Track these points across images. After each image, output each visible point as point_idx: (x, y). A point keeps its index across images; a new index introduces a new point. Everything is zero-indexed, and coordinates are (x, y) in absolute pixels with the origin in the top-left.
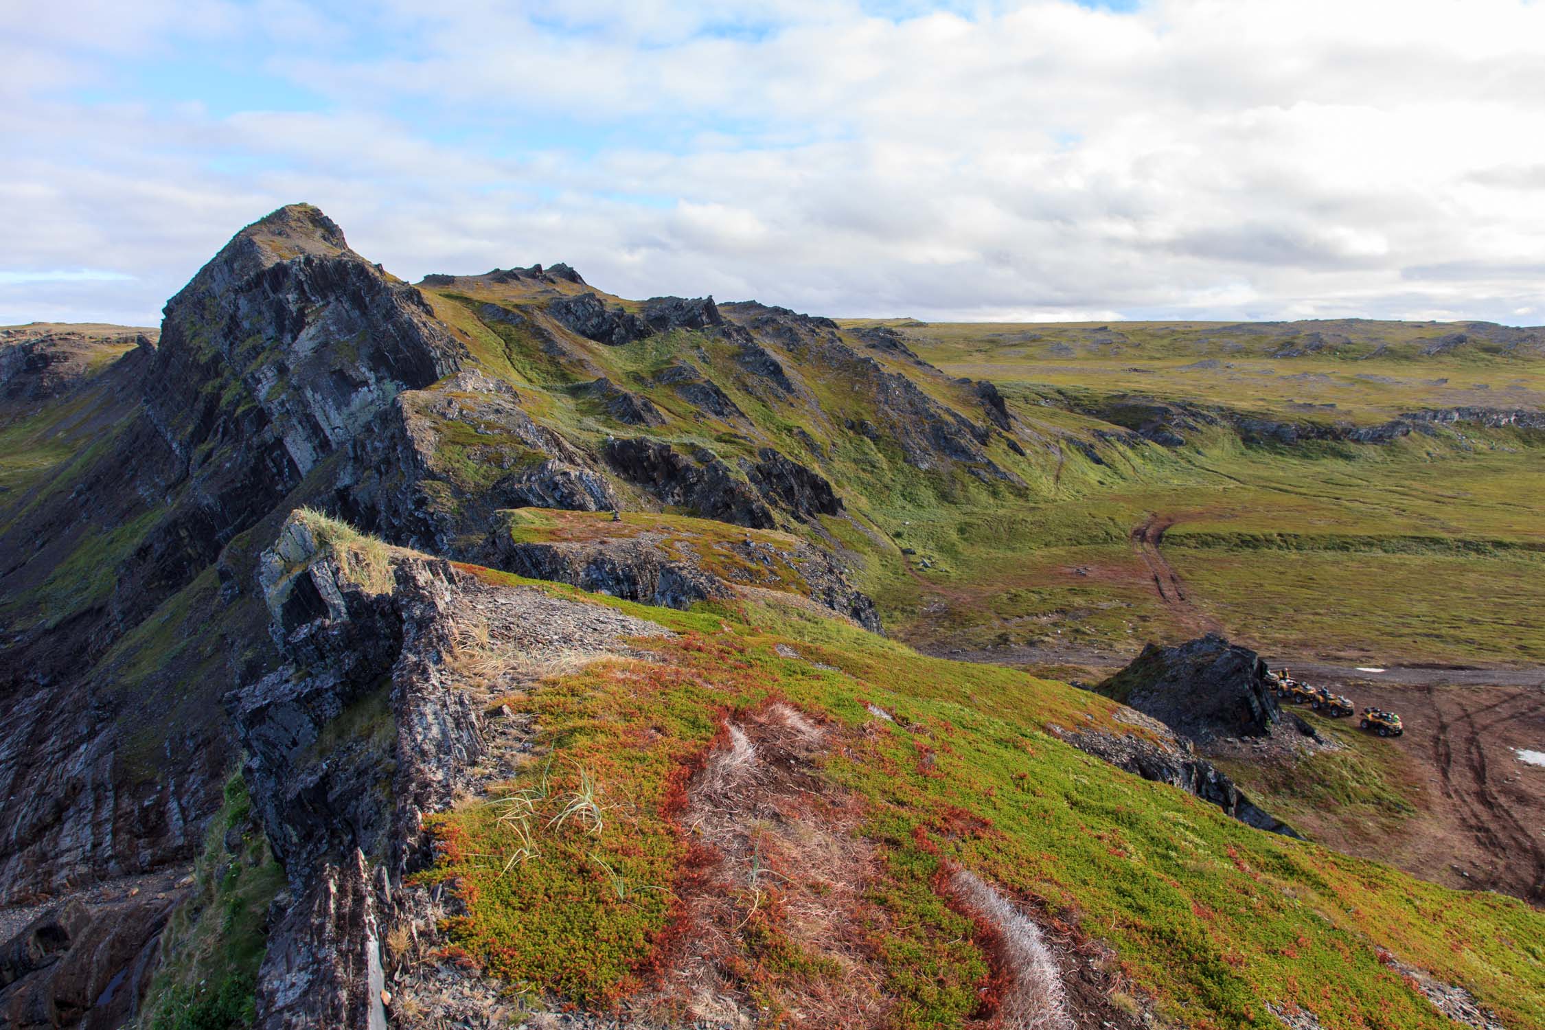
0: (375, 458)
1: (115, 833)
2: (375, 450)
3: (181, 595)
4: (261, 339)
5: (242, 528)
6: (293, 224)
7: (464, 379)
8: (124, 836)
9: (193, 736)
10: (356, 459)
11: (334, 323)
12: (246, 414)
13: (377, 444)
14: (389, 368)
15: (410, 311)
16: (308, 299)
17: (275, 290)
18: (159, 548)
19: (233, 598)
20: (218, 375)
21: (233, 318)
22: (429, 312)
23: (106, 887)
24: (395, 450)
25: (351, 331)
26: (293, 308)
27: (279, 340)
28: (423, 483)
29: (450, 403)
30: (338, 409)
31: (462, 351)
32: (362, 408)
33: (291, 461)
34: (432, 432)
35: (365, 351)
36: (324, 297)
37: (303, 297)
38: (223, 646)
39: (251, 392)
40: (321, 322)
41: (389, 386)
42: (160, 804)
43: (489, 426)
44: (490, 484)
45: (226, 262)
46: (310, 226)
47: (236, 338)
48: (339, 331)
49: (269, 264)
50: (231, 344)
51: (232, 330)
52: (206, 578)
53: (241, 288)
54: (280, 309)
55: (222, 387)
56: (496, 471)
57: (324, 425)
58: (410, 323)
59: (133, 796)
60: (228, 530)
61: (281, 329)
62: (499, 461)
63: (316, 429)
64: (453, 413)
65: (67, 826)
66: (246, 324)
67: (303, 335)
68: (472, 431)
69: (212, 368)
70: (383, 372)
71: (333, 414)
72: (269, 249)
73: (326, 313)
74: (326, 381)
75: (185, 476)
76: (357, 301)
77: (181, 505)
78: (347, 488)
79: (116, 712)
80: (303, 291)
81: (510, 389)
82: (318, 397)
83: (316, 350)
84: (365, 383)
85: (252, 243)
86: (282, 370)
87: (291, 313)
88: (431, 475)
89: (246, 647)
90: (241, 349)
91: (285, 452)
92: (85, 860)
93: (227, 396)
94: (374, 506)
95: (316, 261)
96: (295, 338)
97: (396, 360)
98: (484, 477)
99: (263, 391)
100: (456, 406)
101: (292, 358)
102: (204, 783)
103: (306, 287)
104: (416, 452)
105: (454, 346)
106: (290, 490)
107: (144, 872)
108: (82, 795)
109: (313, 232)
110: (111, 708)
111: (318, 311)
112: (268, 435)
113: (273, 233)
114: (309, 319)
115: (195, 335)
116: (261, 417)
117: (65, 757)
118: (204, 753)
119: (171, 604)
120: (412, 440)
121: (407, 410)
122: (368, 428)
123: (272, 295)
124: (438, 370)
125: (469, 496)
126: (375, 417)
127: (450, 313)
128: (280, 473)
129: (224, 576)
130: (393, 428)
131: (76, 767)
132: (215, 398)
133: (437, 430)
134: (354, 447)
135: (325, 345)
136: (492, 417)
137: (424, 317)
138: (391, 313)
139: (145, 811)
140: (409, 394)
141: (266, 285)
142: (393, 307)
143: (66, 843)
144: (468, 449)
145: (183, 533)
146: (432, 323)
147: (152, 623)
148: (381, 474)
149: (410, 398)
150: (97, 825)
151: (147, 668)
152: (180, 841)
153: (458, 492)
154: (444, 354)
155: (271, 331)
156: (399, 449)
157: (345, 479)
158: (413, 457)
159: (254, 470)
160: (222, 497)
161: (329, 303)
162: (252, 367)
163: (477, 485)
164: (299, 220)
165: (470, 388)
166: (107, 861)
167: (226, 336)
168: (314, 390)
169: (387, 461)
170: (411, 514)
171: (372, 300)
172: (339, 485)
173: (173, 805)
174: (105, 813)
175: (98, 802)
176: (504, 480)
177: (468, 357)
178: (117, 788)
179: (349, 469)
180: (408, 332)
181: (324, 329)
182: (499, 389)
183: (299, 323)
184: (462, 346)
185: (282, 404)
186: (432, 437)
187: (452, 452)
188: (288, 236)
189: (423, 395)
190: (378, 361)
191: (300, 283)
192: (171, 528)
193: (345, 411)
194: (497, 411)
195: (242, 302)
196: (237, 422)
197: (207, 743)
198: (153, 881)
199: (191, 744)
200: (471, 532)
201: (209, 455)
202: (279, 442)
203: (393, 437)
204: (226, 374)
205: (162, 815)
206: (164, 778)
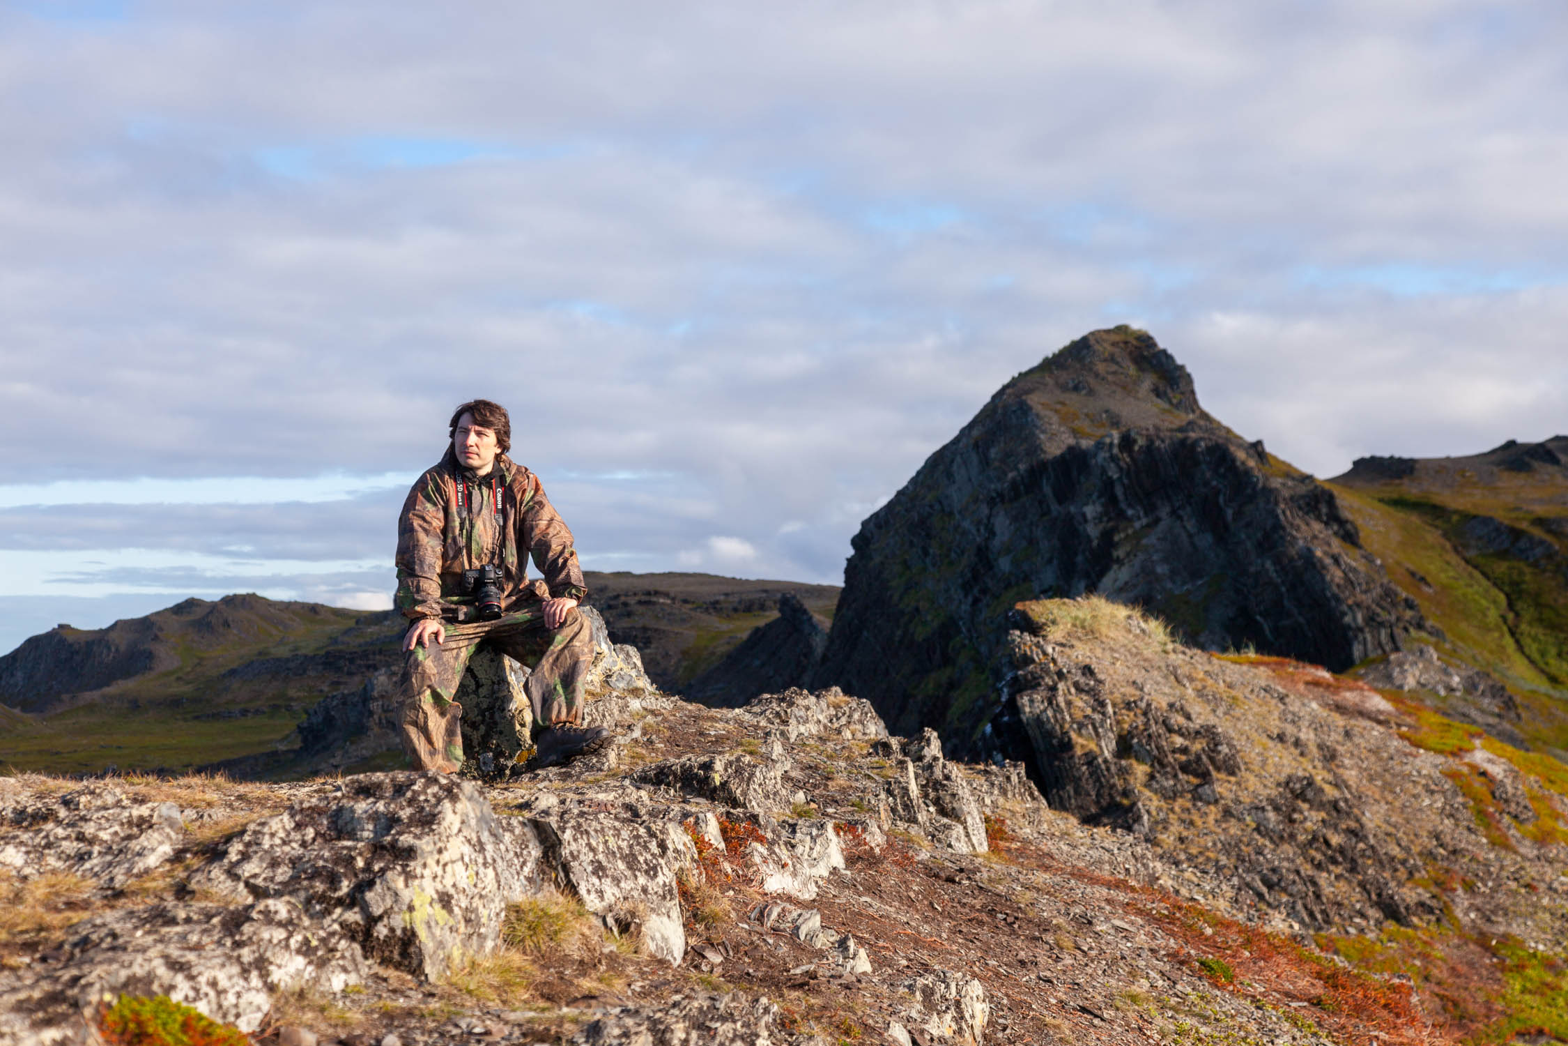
6: (1101, 368)
11: (1165, 560)
15: (1309, 534)
16: (1121, 515)
17: (1061, 498)
20: (947, 661)
21: (982, 553)
22: (1350, 537)
25: (1195, 575)
26: (1093, 531)
31: (1409, 614)
36: (1150, 509)
37: (1113, 510)
40: (1141, 556)
46: (1132, 370)
47: (984, 591)
48: (1173, 573)
49: (1053, 449)
50: (976, 601)
53: (1001, 495)
54: (1070, 532)
58: (1309, 559)
66: (1004, 564)
67: (1107, 583)
72: (1056, 420)
73: (1151, 540)
76: (1210, 515)
80: (1113, 500)
85: (1024, 409)
87: (1090, 540)
90: (991, 611)
95: (1141, 442)
97: (1276, 632)
103: (1119, 491)
105: (1394, 604)
109: (1137, 382)
111: (1138, 536)
113: (1064, 389)
114: (1120, 553)
123: (1055, 508)
124: (1357, 650)
127: (1395, 536)
137: (1336, 545)
141: (1047, 490)
142: (1278, 526)
146: (1351, 558)
154: (1371, 619)
161: (1157, 521)
164: (1112, 359)
167: (966, 587)
171: (1238, 514)
177: (1420, 626)
183: (1102, 561)
184: (1409, 605)
188: (1091, 392)
190: (1241, 633)
191: (1109, 484)
195: (1002, 523)
204: (962, 660)
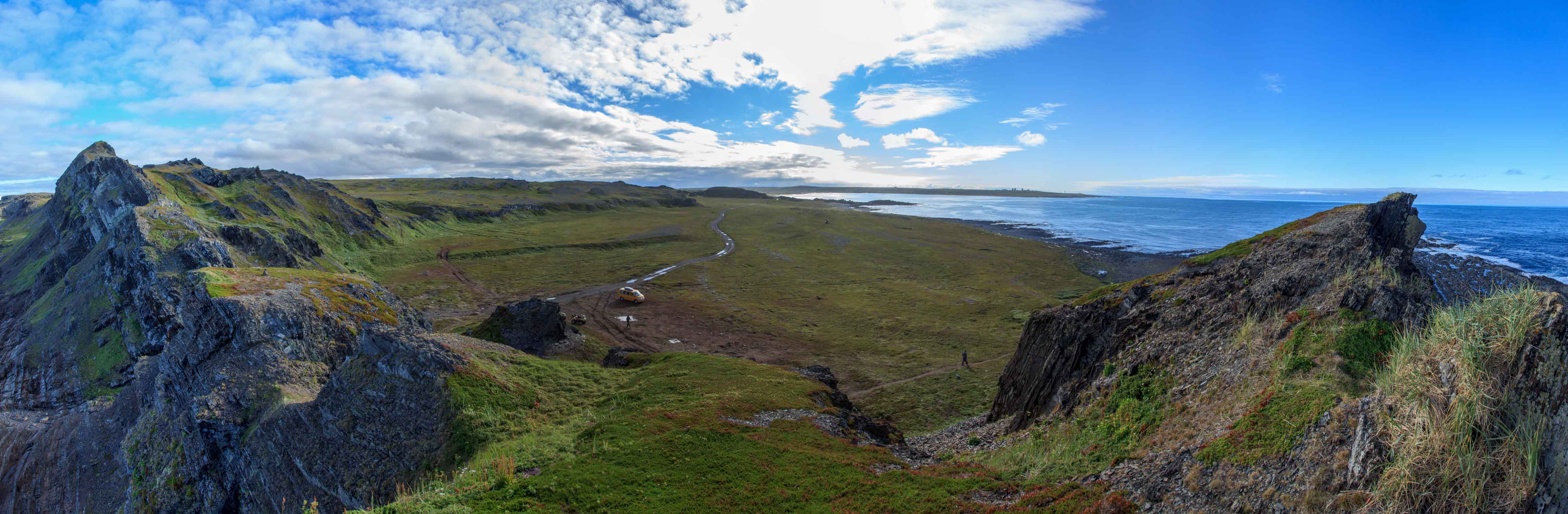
0: (123, 236)
1: (22, 388)
2: (124, 232)
3: (53, 289)
4: (84, 190)
5: (74, 264)
6: (97, 148)
7: (160, 202)
8: (25, 391)
9: (52, 351)
10: (116, 236)
11: (110, 182)
12: (78, 219)
13: (124, 230)
14: (130, 198)
15: (138, 176)
16: (101, 173)
17: (89, 171)
18: (48, 269)
19: (70, 292)
20: (70, 204)
21: (76, 184)
22: (146, 177)
23: (17, 413)
24: (132, 232)
25: (116, 185)
26: (95, 177)
27: (90, 190)
28: (143, 247)
29: (155, 211)
30: (110, 216)
31: (159, 191)
32: (120, 215)
33: (92, 237)
34: (147, 224)
35: (121, 192)
36: (106, 172)
37: (99, 173)
38: (65, 312)
39: (79, 210)
40: (105, 182)
41: (130, 206)
42: (38, 379)
43: (172, 221)
44: (173, 248)
45: (74, 164)
46: (102, 148)
47: (76, 191)
48: (112, 185)
49: (88, 162)
50: (75, 193)
51: (75, 188)
52: (61, 283)
53: (78, 173)
54: (91, 179)
55: (71, 209)
56: (175, 242)
57: (105, 223)
58: (139, 181)
59: (30, 373)
60: (70, 264)
61: (91, 186)
62: (177, 237)
63: (101, 224)
64: (156, 216)
65: (8, 380)
66: (80, 185)
67: (98, 187)
68: (165, 224)
69: (68, 203)
70: (128, 201)
71: (108, 218)
72: (89, 158)
73: (107, 178)
74: (106, 205)
75: (58, 243)
76: (118, 173)
77: (55, 253)
78: (112, 249)
79: (28, 334)
80: (99, 171)
81: (179, 205)
82: (103, 211)
83: (103, 193)
84: (121, 205)
85: (83, 156)
86: (90, 201)
87: (95, 179)
88: (147, 244)
89: (73, 315)
90: (78, 194)
91: (90, 234)
92: (12, 398)
93: (72, 212)
94: (122, 258)
95: (104, 159)
96: (95, 189)
97: (133, 196)
98: (170, 245)
99: (84, 210)
100: (158, 212)
101: (94, 196)
102: (54, 374)
103: (100, 169)
104: (141, 234)
105: (156, 190)
106: (92, 249)
107: (30, 410)
108: (14, 368)
109: (103, 150)
110: (26, 333)
111: (104, 178)
112: (85, 227)
113: (90, 152)
114: (101, 181)
115: (65, 191)
116: (83, 220)
117: (12, 349)
118: (55, 359)
119: (50, 292)
120: (139, 228)
121: (137, 215)
122: (121, 224)
123: (88, 174)
124: (149, 199)
125: (163, 253)
126: (124, 218)
127: (154, 177)
128: (89, 242)
129: (67, 283)
130: (131, 222)
131: (13, 355)
132: (69, 213)
133: (150, 223)
134: (115, 231)
135: (106, 191)
136: (173, 217)
137: (144, 178)
138: (131, 177)
139: (33, 380)
140: (138, 208)
141: (87, 170)
142: (132, 174)
144: (163, 232)
145: (55, 265)
146: (146, 180)
147: (43, 299)
148: (125, 242)
149: (138, 210)
150: (17, 383)
151: (40, 318)
152: (44, 400)
153: (159, 252)
154: (152, 192)
155: (87, 187)
156: (134, 232)
157: (112, 245)
158: (140, 236)
159: (80, 241)
160: (68, 251)
161: (108, 174)
162: (80, 201)
163: (167, 248)
164: (99, 147)
165: (163, 205)
166: (18, 400)
167: (73, 191)
168: (102, 209)
169: (128, 238)
170: (138, 262)
171: (124, 173)
172: (109, 248)
173: (43, 381)
174: (20, 379)
175: (18, 372)
176: (179, 246)
177: (160, 194)
178: (25, 368)
179: (113, 241)
180: (137, 184)
181: (106, 185)
182: (175, 205)
183: (97, 183)
184: (158, 189)
185: (90, 215)
186: (147, 226)
187: (157, 233)
188: (96, 152)
189: (144, 209)
190: (126, 196)
191: (98, 167)
192: (51, 262)
193: (113, 217)
194: (175, 215)
195: (79, 177)
196: (75, 222)
197: (56, 355)
198: (33, 415)
199: (51, 354)
200: (164, 270)
201: (65, 235)
202: (89, 229)
203: (131, 227)
204: (72, 204)
205: (39, 384)
206: (41, 368)
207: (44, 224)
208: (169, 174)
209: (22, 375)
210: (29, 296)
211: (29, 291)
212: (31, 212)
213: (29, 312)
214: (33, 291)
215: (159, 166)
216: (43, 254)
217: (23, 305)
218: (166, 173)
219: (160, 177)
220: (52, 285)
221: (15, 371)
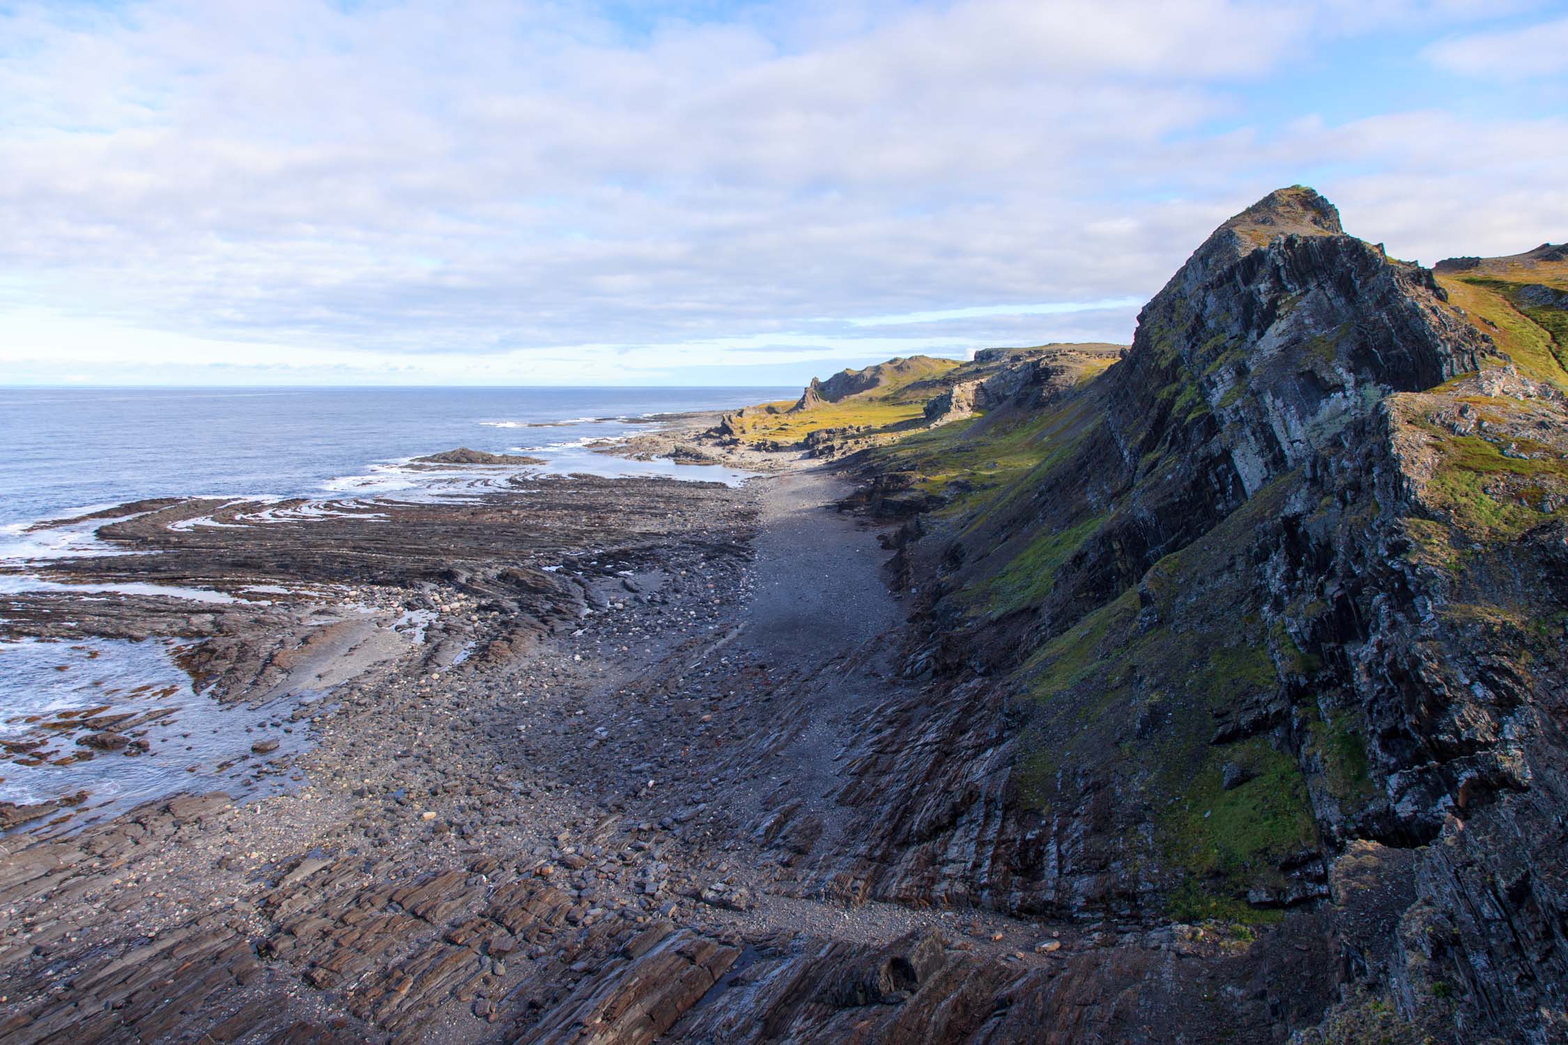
0: (1340, 482)
1: (995, 859)
2: (1342, 470)
3: (1103, 611)
4: (1222, 339)
5: (1174, 548)
6: (1280, 210)
7: (1489, 379)
8: (1001, 867)
9: (1085, 775)
10: (1314, 480)
11: (1311, 315)
12: (1196, 421)
13: (1345, 463)
14: (1376, 368)
15: (1415, 295)
16: (1284, 288)
17: (1247, 282)
18: (1092, 557)
19: (1151, 626)
20: (1176, 379)
21: (1199, 317)
22: (1442, 297)
23: (976, 917)
24: (1369, 471)
25: (1331, 324)
26: (1264, 299)
27: (1243, 338)
28: (1405, 521)
29: (1463, 411)
30: (1302, 418)
31: (1484, 345)
32: (1332, 418)
33: (1237, 477)
34: (1429, 451)
35: (1345, 347)
36: (1303, 284)
37: (1279, 287)
38: (1131, 679)
39: (1204, 394)
40: (1295, 313)
41: (1372, 392)
42: (1041, 841)
43: (1524, 445)
44: (1516, 532)
45: (1201, 259)
46: (1300, 209)
47: (1198, 340)
48: (1316, 323)
49: (1244, 254)
50: (1194, 346)
51: (1197, 331)
52: (1127, 599)
53: (1212, 284)
54: (1250, 303)
55: (1178, 393)
56: (1529, 514)
57: (1281, 436)
58: (1414, 311)
59: (1019, 822)
60: (1159, 548)
61: (1247, 326)
62: (1538, 500)
63: (1269, 442)
64: (1467, 425)
65: (958, 834)
66: (1211, 324)
67: (1271, 330)
68: (1495, 452)
69: (1170, 374)
70: (1367, 373)
71: (1294, 424)
72: (1249, 239)
73: (1303, 303)
74: (1291, 384)
75: (1128, 487)
76: (1345, 286)
77: (1119, 516)
78: (1297, 516)
79: (1023, 722)
80: (1279, 279)
81: (1560, 395)
82: (1279, 403)
83: (1284, 348)
84: (1341, 387)
85: (1232, 234)
86: (1241, 371)
87: (1262, 305)
88: (1420, 511)
89: (1155, 687)
90: (1202, 351)
91: (1231, 467)
92: (964, 879)
93: (1180, 402)
94: (1328, 545)
95: (1299, 242)
96: (1261, 335)
97: (1386, 358)
98: (1506, 521)
99: (1216, 396)
100: (1472, 415)
101: (1255, 357)
102: (1085, 835)
103: (1283, 274)
104: (1401, 477)
105: (1474, 339)
106: (1232, 511)
107: (1012, 916)
108: (975, 806)
109: (1302, 215)
110: (1018, 719)
111: (1294, 301)
112: (1215, 447)
113: (1256, 222)
114: (1281, 312)
115: (1162, 339)
116: (1211, 425)
117: (975, 756)
118: (1091, 799)
119: (1092, 619)
120: (1397, 460)
121: (1396, 418)
122: (1336, 443)
123: (1243, 288)
124: (1445, 369)
125: (1478, 547)
126: (1347, 427)
127: (1470, 299)
128: (1223, 490)
129: (1145, 599)
130: (1371, 442)
131: (978, 771)
132: (1171, 403)
133: (1438, 448)
134: (1313, 467)
135: (1297, 341)
136: (1532, 434)
137: (1434, 302)
138: (1388, 298)
139: (1025, 843)
140: (1400, 397)
141: (1238, 278)
142: (1392, 290)
143: (953, 852)
144: (1486, 479)
145: (1116, 546)
146: (1444, 309)
147: (1072, 637)
148: (1344, 502)
149: (1399, 402)
150: (981, 844)
151: (1058, 684)
152: (1050, 896)
153: (1460, 540)
154: (1458, 349)
155: (1236, 329)
156: (1376, 471)
157: (1296, 506)
158: (1397, 485)
159: (1195, 484)
160: (1157, 512)
161: (1308, 291)
162: (1210, 369)
163: (1493, 531)
164: (1287, 204)
165: (1496, 391)
166: (983, 887)
167: (1188, 338)
168: (1275, 396)
169: (1356, 487)
170: (1381, 563)
171: (1364, 285)
172: (1288, 511)
173: (1053, 848)
174: (991, 834)
175: (988, 816)
176: (1543, 529)
177: (1492, 353)
178: (1007, 809)
179: (1304, 492)
180: (1409, 321)
181: (1298, 323)
182: (1543, 394)
183: (1269, 316)
184: (1485, 339)
185: (1236, 411)
186: (1428, 457)
187: (1460, 481)
188: (1272, 223)
189: (1422, 400)
190: (1361, 360)
191: (1278, 268)
192: (1105, 539)
193: (1310, 421)
194: (1542, 425)
195: (1211, 299)
196: (1186, 431)
197: (1097, 788)
198: (1018, 931)
199: (1081, 784)
200: (1473, 599)
201: (1154, 465)
202: (1227, 455)
203: (1369, 454)
204: (1184, 379)
205: (1040, 855)
206: (1051, 813)
207: (1093, 433)
208: (1536, 287)
209: (996, 825)
210: (1034, 624)
211: (1035, 610)
212: (1057, 397)
213: (1030, 665)
214: (1046, 613)
215: (1498, 263)
216: (1084, 513)
217: (1015, 647)
218: (1519, 286)
219: (1496, 298)
220: (1101, 601)
221: (978, 811)
